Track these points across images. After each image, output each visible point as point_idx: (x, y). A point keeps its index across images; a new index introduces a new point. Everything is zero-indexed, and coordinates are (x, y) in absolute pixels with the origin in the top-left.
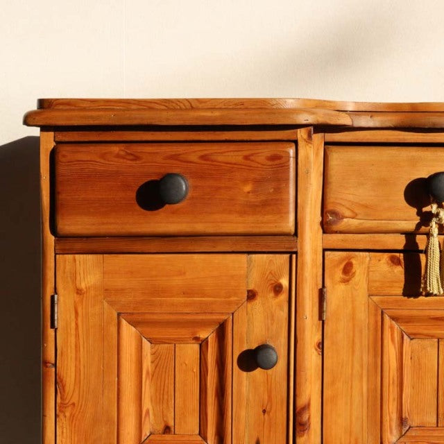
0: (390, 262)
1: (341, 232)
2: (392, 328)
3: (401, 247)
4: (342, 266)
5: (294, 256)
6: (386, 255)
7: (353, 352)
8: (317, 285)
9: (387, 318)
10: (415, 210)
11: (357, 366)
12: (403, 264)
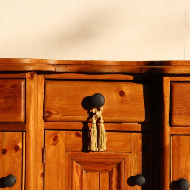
0: (75, 136)
1: (52, 121)
2: (77, 167)
3: (81, 128)
4: (53, 137)
5: (24, 133)
6: (74, 133)
7: (58, 179)
8: (41, 146)
9: (74, 162)
10: (86, 111)
11: (60, 185)
12: (82, 137)
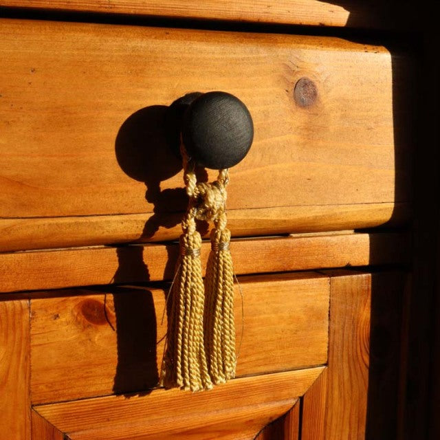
0: (81, 318)
3: (108, 278)
6: (72, 303)
10: (142, 188)
12: (114, 320)
